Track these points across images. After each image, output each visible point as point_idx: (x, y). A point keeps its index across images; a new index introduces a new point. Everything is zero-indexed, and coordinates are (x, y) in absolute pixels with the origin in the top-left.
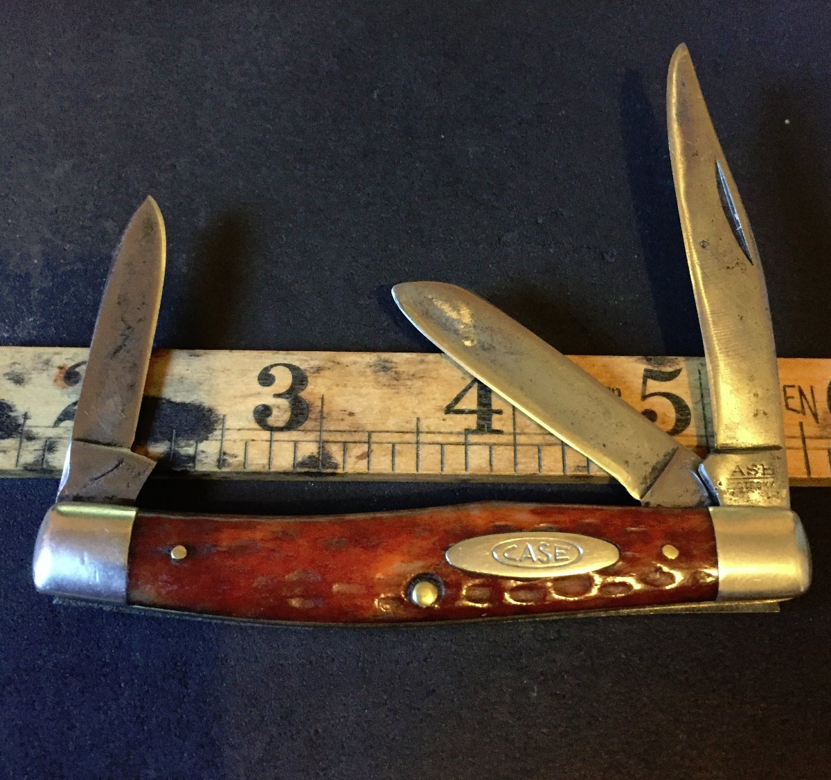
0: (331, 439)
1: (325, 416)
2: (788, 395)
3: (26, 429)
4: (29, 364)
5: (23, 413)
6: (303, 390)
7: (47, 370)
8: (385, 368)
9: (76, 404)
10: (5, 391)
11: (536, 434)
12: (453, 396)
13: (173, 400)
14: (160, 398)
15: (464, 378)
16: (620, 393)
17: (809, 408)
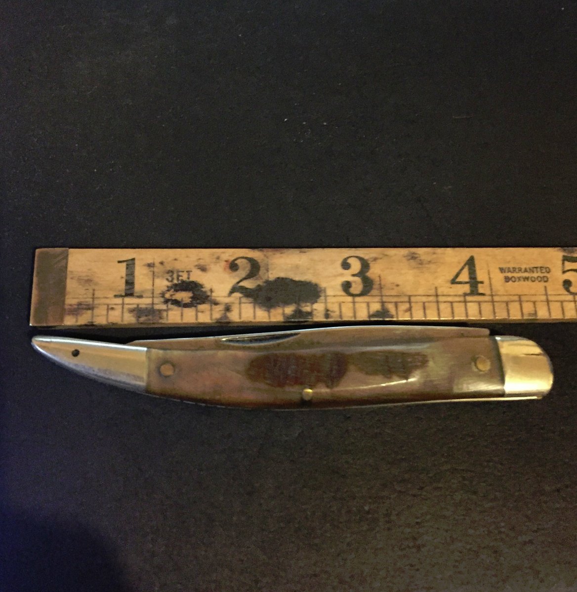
0: (388, 300)
1: (382, 286)
3: (213, 298)
4: (208, 260)
5: (209, 289)
6: (368, 271)
7: (219, 262)
8: (413, 257)
9: (238, 283)
10: (197, 276)
11: (504, 295)
12: (455, 273)
13: (294, 279)
14: (286, 279)
15: (459, 263)
16: (549, 269)
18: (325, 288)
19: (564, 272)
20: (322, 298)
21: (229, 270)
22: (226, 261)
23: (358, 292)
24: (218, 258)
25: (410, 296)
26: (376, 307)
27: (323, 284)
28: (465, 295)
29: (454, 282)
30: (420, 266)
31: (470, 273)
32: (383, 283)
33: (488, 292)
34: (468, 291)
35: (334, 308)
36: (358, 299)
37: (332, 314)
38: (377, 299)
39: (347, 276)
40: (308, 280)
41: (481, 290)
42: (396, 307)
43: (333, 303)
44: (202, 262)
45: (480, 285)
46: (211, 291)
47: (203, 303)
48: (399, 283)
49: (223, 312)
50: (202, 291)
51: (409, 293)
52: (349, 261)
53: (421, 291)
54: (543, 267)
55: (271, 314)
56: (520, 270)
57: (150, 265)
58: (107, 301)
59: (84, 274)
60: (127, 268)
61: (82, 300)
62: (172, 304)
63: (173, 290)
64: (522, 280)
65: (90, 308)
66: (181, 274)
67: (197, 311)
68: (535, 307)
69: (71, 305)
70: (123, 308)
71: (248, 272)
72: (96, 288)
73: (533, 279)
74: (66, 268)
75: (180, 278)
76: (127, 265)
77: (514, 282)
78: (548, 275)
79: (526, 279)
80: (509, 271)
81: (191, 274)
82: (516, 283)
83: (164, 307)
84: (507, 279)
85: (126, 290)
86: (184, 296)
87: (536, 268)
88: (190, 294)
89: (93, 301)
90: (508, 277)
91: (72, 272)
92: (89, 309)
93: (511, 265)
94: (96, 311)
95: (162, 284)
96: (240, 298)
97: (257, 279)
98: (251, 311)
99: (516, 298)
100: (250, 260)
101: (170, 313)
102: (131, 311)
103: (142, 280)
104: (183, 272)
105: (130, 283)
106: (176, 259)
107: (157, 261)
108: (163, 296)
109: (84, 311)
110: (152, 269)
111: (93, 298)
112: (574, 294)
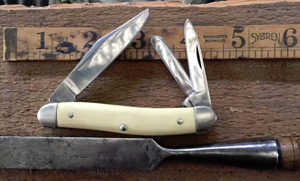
0: (152, 51)
2: (272, 36)
3: (77, 50)
4: (75, 33)
5: (76, 46)
6: (144, 38)
7: (80, 34)
8: (165, 31)
9: (88, 43)
10: (70, 40)
11: (204, 48)
12: (183, 39)
16: (227, 36)
17: (278, 39)
19: (233, 37)
21: (84, 37)
22: (83, 33)
23: (139, 47)
24: (79, 32)
26: (146, 54)
29: (182, 42)
30: (167, 35)
32: (150, 43)
35: (128, 54)
36: (138, 50)
37: (127, 57)
38: (147, 50)
39: (135, 40)
42: (155, 54)
43: (128, 52)
44: (72, 34)
47: (73, 52)
49: (81, 56)
50: (72, 47)
54: (224, 35)
56: (213, 37)
57: (51, 35)
58: (33, 51)
59: (24, 39)
60: (41, 36)
61: (23, 50)
62: (60, 52)
63: (60, 46)
64: (213, 41)
65: (27, 53)
66: (63, 39)
67: (70, 55)
68: (217, 54)
69: (19, 52)
70: (40, 53)
71: (92, 38)
72: (29, 45)
73: (218, 41)
74: (16, 36)
75: (63, 41)
77: (210, 42)
78: (225, 39)
79: (216, 41)
80: (208, 37)
81: (67, 39)
83: (57, 53)
84: (206, 41)
85: (41, 46)
86: (65, 49)
87: (221, 36)
88: (67, 48)
89: (28, 51)
91: (19, 38)
93: (209, 35)
94: (29, 55)
95: (56, 43)
96: (88, 49)
99: (209, 50)
100: (93, 33)
101: (59, 56)
102: (43, 55)
103: (48, 42)
104: (65, 38)
105: (42, 43)
106: (61, 32)
107: (54, 33)
108: (56, 49)
109: (24, 55)
110: (51, 37)
111: (28, 49)
112: (236, 48)
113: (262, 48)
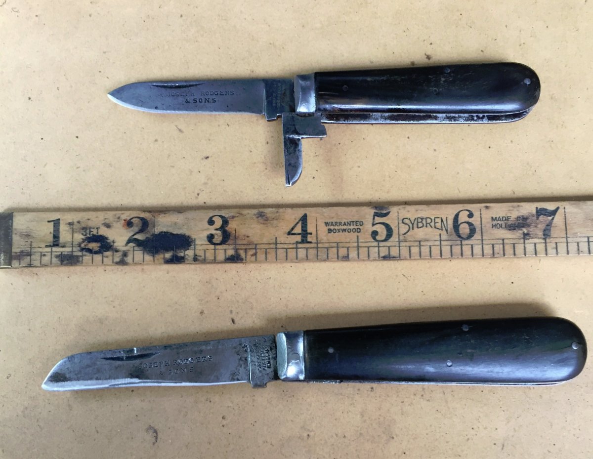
0: (240, 248)
1: (237, 238)
2: (436, 222)
3: (114, 247)
4: (111, 219)
5: (112, 240)
6: (227, 227)
7: (119, 221)
8: (261, 215)
9: (133, 235)
10: (103, 231)
11: (326, 243)
12: (291, 227)
13: (173, 233)
14: (167, 232)
15: (295, 219)
16: (363, 223)
17: (445, 227)
18: (195, 239)
19: (373, 225)
20: (192, 246)
21: (126, 227)
22: (124, 220)
23: (218, 242)
24: (119, 218)
25: (256, 244)
26: (231, 252)
27: (193, 237)
28: (297, 243)
29: (289, 233)
30: (266, 222)
31: (302, 227)
32: (237, 235)
33: (314, 240)
34: (300, 240)
35: (200, 253)
36: (218, 247)
37: (199, 258)
38: (232, 247)
39: (212, 230)
40: (183, 234)
41: (309, 240)
42: (246, 252)
43: (200, 250)
44: (107, 221)
45: (309, 236)
46: (114, 242)
47: (108, 251)
48: (250, 235)
49: (121, 257)
50: (107, 242)
51: (256, 243)
52: (214, 219)
53: (265, 241)
54: (358, 222)
55: (155, 258)
56: (340, 224)
57: (71, 224)
58: (40, 250)
59: (24, 231)
60: (54, 226)
61: (23, 249)
62: (86, 252)
63: (86, 242)
64: (341, 231)
65: (29, 254)
66: (92, 230)
67: (103, 256)
68: (348, 251)
69: (16, 253)
70: (51, 254)
71: (140, 228)
72: (32, 240)
73: (349, 231)
74: (12, 226)
75: (92, 233)
76: (54, 224)
77: (335, 232)
78: (361, 227)
79: (345, 230)
80: (332, 224)
81: (99, 230)
82: (336, 233)
83: (80, 254)
84: (330, 231)
85: (54, 241)
86: (94, 246)
87: (353, 222)
88: (99, 244)
89: (31, 250)
90: (331, 229)
91: (16, 229)
92: (28, 256)
93: (334, 220)
94: (33, 257)
95: (79, 237)
96: (134, 247)
97: (147, 233)
98: (142, 256)
99: (335, 245)
100: (142, 219)
101: (84, 258)
102: (57, 257)
103: (65, 235)
104: (94, 228)
105: (56, 237)
106: (88, 219)
107: (75, 221)
108: (80, 246)
109: (25, 257)
110: (72, 226)
111: (31, 248)
112: (378, 241)
113: (420, 242)
